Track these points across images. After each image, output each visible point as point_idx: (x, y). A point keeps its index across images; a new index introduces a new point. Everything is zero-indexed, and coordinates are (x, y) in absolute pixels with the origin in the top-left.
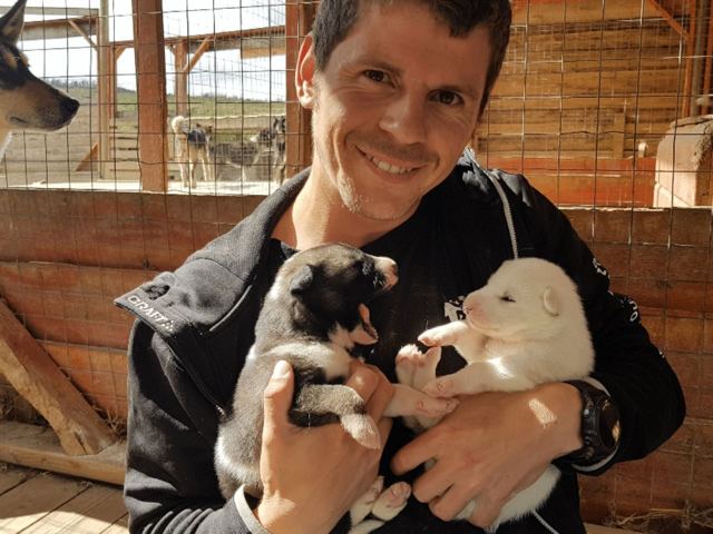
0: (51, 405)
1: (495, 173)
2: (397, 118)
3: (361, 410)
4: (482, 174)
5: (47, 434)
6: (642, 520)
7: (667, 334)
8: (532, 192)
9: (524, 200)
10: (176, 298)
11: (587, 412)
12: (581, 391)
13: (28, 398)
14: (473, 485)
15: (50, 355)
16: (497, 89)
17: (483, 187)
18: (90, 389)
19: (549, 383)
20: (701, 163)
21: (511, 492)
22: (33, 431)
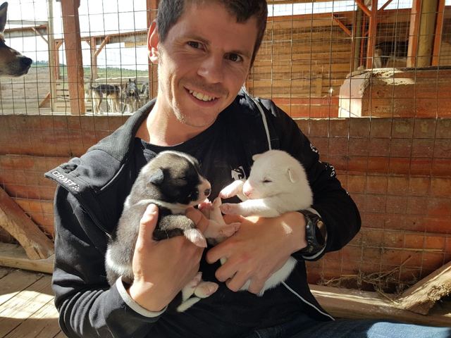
0: (20, 233)
1: (257, 99)
2: (207, 69)
3: (195, 226)
4: (251, 100)
5: (19, 249)
6: (337, 282)
7: (348, 185)
8: (276, 109)
9: (273, 113)
10: (81, 172)
11: (308, 226)
12: (305, 215)
13: (7, 229)
14: (248, 271)
15: (19, 206)
16: (260, 51)
17: (251, 106)
18: (42, 223)
19: (287, 212)
20: (364, 94)
21: (269, 274)
22: (11, 247)
